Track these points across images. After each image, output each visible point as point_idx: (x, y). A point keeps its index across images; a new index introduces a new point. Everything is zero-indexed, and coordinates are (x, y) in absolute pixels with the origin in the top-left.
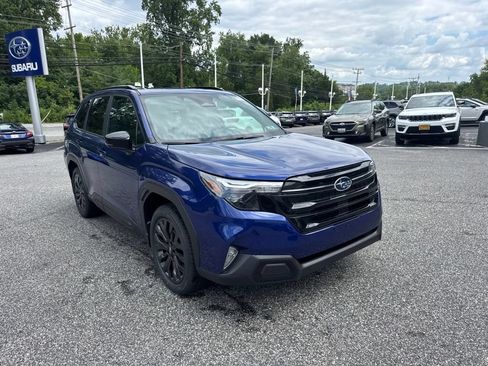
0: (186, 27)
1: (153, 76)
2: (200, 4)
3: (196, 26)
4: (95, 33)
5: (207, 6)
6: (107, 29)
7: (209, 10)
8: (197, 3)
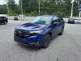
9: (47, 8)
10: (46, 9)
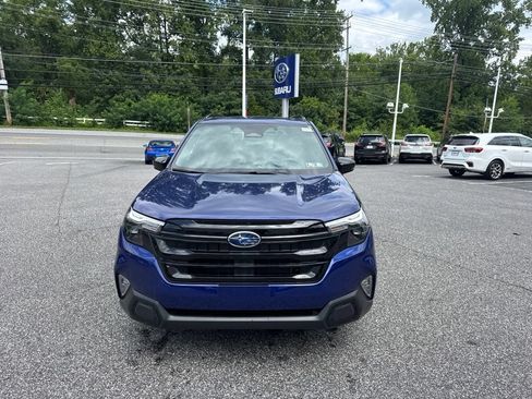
0: (483, 35)
1: (431, 94)
2: (508, 5)
3: (497, 34)
4: (380, 51)
5: (518, 6)
6: (393, 46)
7: (520, 11)
8: (504, 5)
9: (65, 63)
10: (54, 68)
